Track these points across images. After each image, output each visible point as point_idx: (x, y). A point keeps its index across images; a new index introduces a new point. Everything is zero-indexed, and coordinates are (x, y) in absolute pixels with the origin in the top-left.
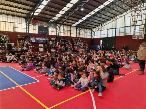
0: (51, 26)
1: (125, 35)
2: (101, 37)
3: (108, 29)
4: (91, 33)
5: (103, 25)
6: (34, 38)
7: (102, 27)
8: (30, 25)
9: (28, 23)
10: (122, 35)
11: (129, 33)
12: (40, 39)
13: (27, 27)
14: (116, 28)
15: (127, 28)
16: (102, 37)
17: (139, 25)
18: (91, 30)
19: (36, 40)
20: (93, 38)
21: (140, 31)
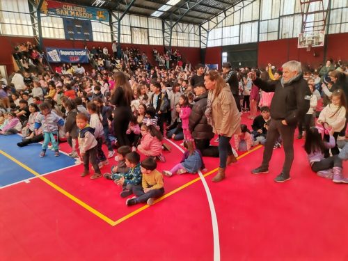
0: (97, 18)
1: (280, 38)
2: (223, 45)
3: (241, 23)
4: (200, 35)
5: (228, 13)
6: (55, 51)
7: (226, 16)
8: (42, 15)
9: (35, 9)
10: (274, 37)
11: (291, 32)
12: (72, 53)
13: (36, 21)
14: (259, 21)
15: (285, 19)
16: (227, 43)
17: (315, 12)
18: (200, 26)
19: (62, 57)
20: (203, 46)
21: (316, 28)
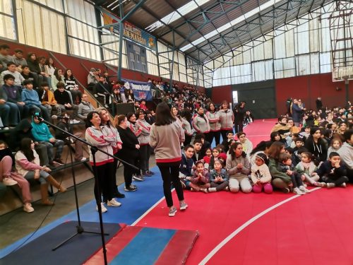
0: (149, 45)
1: (298, 75)
2: (233, 84)
4: (202, 74)
5: (235, 53)
6: (127, 83)
7: (234, 56)
11: (308, 69)
12: (141, 87)
14: (273, 59)
18: (202, 66)
20: (208, 86)
